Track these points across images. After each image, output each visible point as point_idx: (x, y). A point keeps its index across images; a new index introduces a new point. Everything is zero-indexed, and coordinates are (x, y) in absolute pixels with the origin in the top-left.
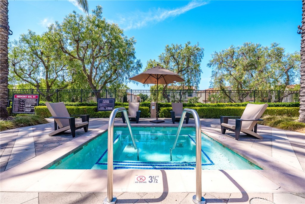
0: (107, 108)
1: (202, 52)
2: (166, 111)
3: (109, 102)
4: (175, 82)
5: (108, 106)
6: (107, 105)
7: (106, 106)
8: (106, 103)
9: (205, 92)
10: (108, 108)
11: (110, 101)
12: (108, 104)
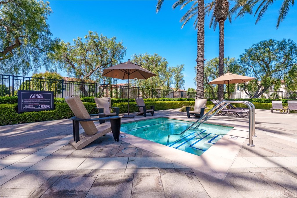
0: (39, 107)
1: (125, 51)
2: (121, 107)
3: (42, 97)
4: (135, 78)
5: (41, 104)
6: (39, 101)
7: (37, 102)
8: (37, 99)
9: (120, 87)
10: (42, 106)
11: (44, 95)
12: (41, 100)
